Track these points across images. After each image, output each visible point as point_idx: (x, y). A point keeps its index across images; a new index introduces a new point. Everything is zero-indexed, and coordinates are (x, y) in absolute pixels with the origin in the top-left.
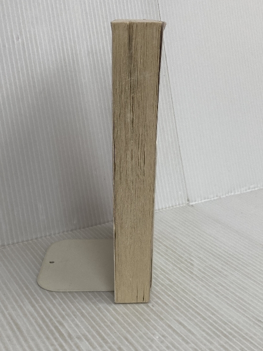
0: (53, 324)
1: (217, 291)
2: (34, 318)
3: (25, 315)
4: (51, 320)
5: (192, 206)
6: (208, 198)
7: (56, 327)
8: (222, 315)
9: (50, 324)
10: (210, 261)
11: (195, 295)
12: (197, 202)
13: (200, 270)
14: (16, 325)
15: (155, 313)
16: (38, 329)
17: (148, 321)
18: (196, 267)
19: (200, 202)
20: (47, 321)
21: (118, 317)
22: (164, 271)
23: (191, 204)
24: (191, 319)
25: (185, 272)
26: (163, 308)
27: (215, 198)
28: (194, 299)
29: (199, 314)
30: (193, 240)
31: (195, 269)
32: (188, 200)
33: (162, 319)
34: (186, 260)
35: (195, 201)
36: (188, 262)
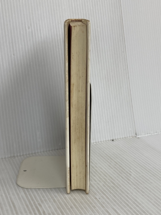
0: (35, 205)
1: (143, 192)
2: (24, 201)
3: (19, 198)
4: (34, 203)
5: (138, 138)
6: (150, 134)
7: (37, 207)
8: (143, 207)
9: (33, 204)
10: (143, 173)
11: (128, 193)
12: (142, 136)
13: (135, 178)
14: (13, 203)
15: (100, 203)
16: (26, 207)
17: (94, 207)
18: (133, 177)
19: (144, 136)
20: (32, 203)
21: (76, 204)
22: (111, 178)
23: (138, 137)
24: (122, 208)
25: (125, 180)
26: (106, 201)
27: (155, 134)
28: (127, 196)
29: (128, 205)
30: (134, 159)
31: (132, 177)
32: (136, 134)
33: (103, 207)
34: (127, 172)
35: (141, 135)
36: (128, 173)
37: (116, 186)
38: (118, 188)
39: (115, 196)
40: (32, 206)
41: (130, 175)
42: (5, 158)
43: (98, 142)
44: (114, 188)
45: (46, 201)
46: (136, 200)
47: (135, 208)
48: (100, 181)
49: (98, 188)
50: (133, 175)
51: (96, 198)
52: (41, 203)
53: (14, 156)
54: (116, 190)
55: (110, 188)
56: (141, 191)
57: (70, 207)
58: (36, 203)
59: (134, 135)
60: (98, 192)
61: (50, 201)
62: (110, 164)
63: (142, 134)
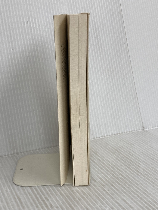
37: (125, 178)
38: (127, 179)
39: (124, 188)
40: (38, 200)
41: (139, 167)
42: (8, 155)
43: (104, 136)
44: (122, 179)
45: (52, 194)
46: (146, 191)
47: (145, 198)
48: (108, 174)
49: (106, 180)
50: (142, 167)
51: (104, 190)
52: (47, 196)
53: (18, 153)
54: (125, 182)
55: (119, 180)
56: (151, 181)
57: (78, 199)
58: (43, 197)
59: (141, 128)
60: (107, 184)
61: (57, 195)
62: (118, 157)
63: (150, 127)
